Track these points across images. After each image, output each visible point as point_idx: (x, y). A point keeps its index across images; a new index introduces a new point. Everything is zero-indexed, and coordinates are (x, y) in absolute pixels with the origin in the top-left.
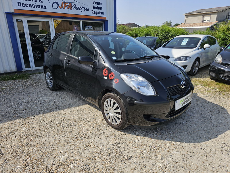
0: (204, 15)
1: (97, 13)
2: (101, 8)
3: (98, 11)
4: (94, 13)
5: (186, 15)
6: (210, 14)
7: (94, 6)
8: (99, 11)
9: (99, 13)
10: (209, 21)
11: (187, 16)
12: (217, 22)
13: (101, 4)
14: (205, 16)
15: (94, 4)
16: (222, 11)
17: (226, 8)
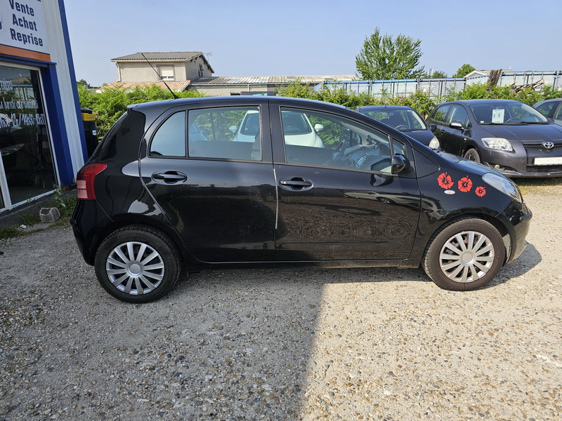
0: (161, 65)
1: (25, 39)
2: (32, 26)
3: (27, 32)
4: (16, 37)
5: (118, 63)
6: (171, 64)
7: (14, 16)
8: (30, 35)
9: (31, 39)
10: (172, 79)
11: (120, 64)
12: (189, 81)
13: (32, 12)
14: (162, 68)
15: (13, 8)
16: (191, 61)
17: (195, 55)
